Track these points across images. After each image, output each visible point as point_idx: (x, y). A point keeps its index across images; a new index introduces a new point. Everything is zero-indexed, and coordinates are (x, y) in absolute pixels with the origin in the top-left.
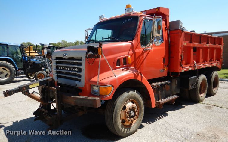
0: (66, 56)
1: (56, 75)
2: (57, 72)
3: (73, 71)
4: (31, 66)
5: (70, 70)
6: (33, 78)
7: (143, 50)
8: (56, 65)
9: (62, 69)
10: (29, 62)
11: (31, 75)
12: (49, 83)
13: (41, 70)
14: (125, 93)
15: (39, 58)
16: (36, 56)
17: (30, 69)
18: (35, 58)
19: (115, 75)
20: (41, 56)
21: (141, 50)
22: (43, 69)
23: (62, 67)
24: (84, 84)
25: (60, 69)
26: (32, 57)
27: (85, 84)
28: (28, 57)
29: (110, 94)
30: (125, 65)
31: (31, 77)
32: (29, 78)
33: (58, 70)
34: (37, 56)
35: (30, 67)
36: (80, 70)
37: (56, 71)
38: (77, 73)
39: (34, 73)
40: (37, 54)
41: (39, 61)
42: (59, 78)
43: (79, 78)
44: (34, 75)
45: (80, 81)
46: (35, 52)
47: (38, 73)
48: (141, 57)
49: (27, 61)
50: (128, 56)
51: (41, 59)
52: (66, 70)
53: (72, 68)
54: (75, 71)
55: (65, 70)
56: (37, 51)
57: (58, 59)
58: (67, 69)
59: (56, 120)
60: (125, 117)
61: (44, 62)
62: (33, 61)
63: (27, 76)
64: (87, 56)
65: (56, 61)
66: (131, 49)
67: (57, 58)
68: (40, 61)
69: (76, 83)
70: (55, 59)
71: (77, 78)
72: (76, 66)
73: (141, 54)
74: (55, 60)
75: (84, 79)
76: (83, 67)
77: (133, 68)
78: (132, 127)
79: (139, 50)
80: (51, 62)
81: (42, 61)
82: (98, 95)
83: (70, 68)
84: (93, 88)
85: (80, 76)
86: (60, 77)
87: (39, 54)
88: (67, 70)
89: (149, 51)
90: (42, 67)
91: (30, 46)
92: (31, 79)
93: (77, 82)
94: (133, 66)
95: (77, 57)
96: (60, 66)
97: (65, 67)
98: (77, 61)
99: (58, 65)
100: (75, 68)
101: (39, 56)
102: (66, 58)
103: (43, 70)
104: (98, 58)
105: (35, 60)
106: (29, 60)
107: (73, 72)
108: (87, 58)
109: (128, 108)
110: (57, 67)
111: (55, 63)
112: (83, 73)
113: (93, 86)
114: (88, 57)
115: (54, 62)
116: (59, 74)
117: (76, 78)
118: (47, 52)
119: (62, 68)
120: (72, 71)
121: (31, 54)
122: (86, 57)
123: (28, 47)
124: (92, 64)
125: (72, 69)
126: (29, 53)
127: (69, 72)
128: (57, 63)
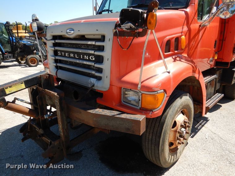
0: (72, 34)
1: (55, 64)
2: (56, 61)
3: (86, 60)
4: (20, 48)
5: (80, 59)
6: (25, 63)
7: (200, 26)
8: (53, 49)
9: (65, 56)
10: (18, 44)
11: (22, 60)
12: (43, 81)
13: (33, 53)
14: (177, 100)
15: (30, 40)
16: (26, 37)
17: (20, 52)
18: (25, 40)
19: (168, 71)
20: (32, 37)
21: (197, 26)
22: (35, 52)
23: (65, 52)
24: (109, 86)
25: (61, 56)
26: (21, 38)
27: (111, 85)
28: (16, 38)
29: (161, 107)
30: (176, 51)
31: (22, 62)
32: (20, 63)
33: (57, 58)
34: (28, 37)
35: (19, 50)
36: (100, 60)
37: (54, 58)
38: (93, 64)
39: (25, 57)
40: (27, 35)
41: (29, 43)
42: (59, 70)
43: (97, 74)
44: (25, 59)
45: (99, 79)
46: (26, 33)
47: (29, 57)
48: (196, 37)
49: (15, 43)
50: (182, 35)
51: (32, 40)
52: (72, 58)
53: (84, 54)
54: (89, 60)
55: (70, 57)
56: (27, 31)
57: (57, 39)
58: (74, 56)
59: (59, 148)
60: (175, 138)
61: (36, 45)
62: (22, 43)
63: (17, 61)
64: (116, 32)
65: (53, 41)
66: (186, 23)
67: (55, 38)
68: (31, 42)
69: (91, 82)
70: (51, 38)
71: (93, 72)
72: (92, 52)
73: (197, 31)
74: (51, 40)
75: (109, 77)
76: (107, 54)
77: (186, 55)
78: (178, 150)
79: (195, 26)
80: (45, 44)
81: (34, 43)
82: (138, 108)
83: (79, 54)
84: (126, 94)
85: (100, 70)
86: (61, 68)
87: (30, 34)
88: (74, 58)
89: (206, 28)
90: (34, 50)
91: (18, 26)
92: (22, 63)
93: (93, 80)
94: (186, 53)
95: (94, 35)
96: (61, 51)
97: (70, 53)
98: (93, 43)
99: (57, 48)
100: (89, 55)
101: (30, 37)
102: (71, 37)
103: (36, 54)
104: (139, 36)
105: (25, 41)
106: (18, 42)
107: (85, 63)
108: (116, 37)
109: (180, 124)
110: (56, 53)
111: (52, 45)
112: (106, 66)
113: (127, 90)
114: (119, 34)
115: (50, 43)
116: (59, 65)
117: (92, 74)
118: (38, 27)
119: (65, 54)
120: (84, 59)
121: (20, 35)
122: (115, 34)
123: (16, 26)
124: (127, 49)
125: (83, 57)
126: (18, 33)
127: (78, 61)
128: (55, 45)
